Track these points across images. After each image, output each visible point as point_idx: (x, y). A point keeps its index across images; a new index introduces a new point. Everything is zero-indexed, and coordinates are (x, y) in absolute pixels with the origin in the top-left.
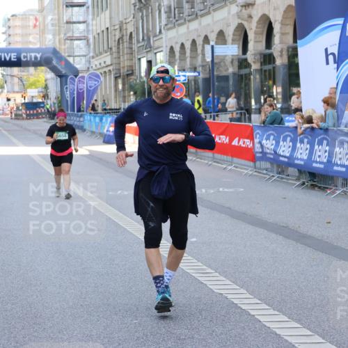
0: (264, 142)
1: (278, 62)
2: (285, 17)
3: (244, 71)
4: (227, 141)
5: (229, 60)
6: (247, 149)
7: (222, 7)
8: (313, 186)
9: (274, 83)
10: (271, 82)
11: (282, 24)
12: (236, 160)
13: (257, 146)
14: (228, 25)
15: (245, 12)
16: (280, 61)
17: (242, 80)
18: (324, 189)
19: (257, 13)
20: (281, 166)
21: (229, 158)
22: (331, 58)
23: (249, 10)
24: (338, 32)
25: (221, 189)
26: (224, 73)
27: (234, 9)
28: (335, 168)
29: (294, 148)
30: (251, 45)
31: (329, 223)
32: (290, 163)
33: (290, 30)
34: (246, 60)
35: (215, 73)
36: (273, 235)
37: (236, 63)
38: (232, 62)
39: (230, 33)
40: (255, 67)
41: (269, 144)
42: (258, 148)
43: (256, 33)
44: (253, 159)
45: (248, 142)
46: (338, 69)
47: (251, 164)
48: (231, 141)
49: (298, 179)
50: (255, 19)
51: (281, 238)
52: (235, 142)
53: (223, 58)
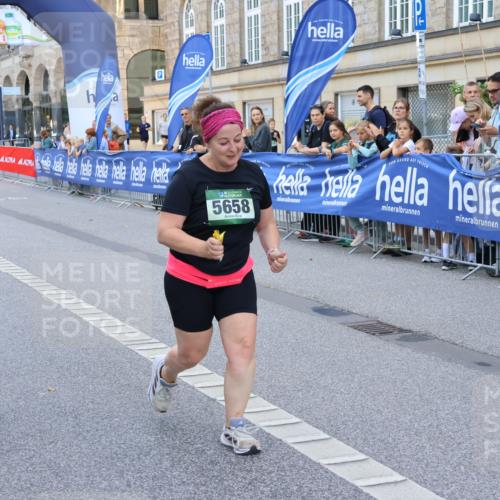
0: (42, 161)
1: (54, 101)
2: (58, 66)
3: (27, 108)
4: (14, 161)
5: (14, 99)
6: (29, 167)
7: (7, 58)
8: (81, 194)
9: (51, 118)
10: (48, 117)
11: (56, 71)
12: (21, 176)
13: (38, 165)
14: (13, 72)
15: (26, 62)
16: (55, 101)
17: (26, 115)
18: (87, 196)
19: (35, 63)
20: (58, 180)
21: (16, 175)
22: (91, 97)
23: (29, 61)
24: (95, 79)
25: (10, 198)
26: (11, 110)
27: (17, 59)
28: (98, 181)
29: (65, 166)
30: (31, 88)
31: (91, 220)
32: (63, 178)
33: (62, 75)
34: (28, 99)
35: (4, 109)
36: (49, 231)
37: (20, 102)
38: (17, 100)
39: (14, 78)
40: (35, 104)
41: (46, 163)
42: (38, 167)
43: (35, 79)
44: (34, 174)
45: (30, 162)
46: (96, 106)
47: (33, 178)
48: (17, 161)
49: (69, 189)
50: (34, 67)
51: (55, 232)
52: (20, 162)
53: (10, 98)
